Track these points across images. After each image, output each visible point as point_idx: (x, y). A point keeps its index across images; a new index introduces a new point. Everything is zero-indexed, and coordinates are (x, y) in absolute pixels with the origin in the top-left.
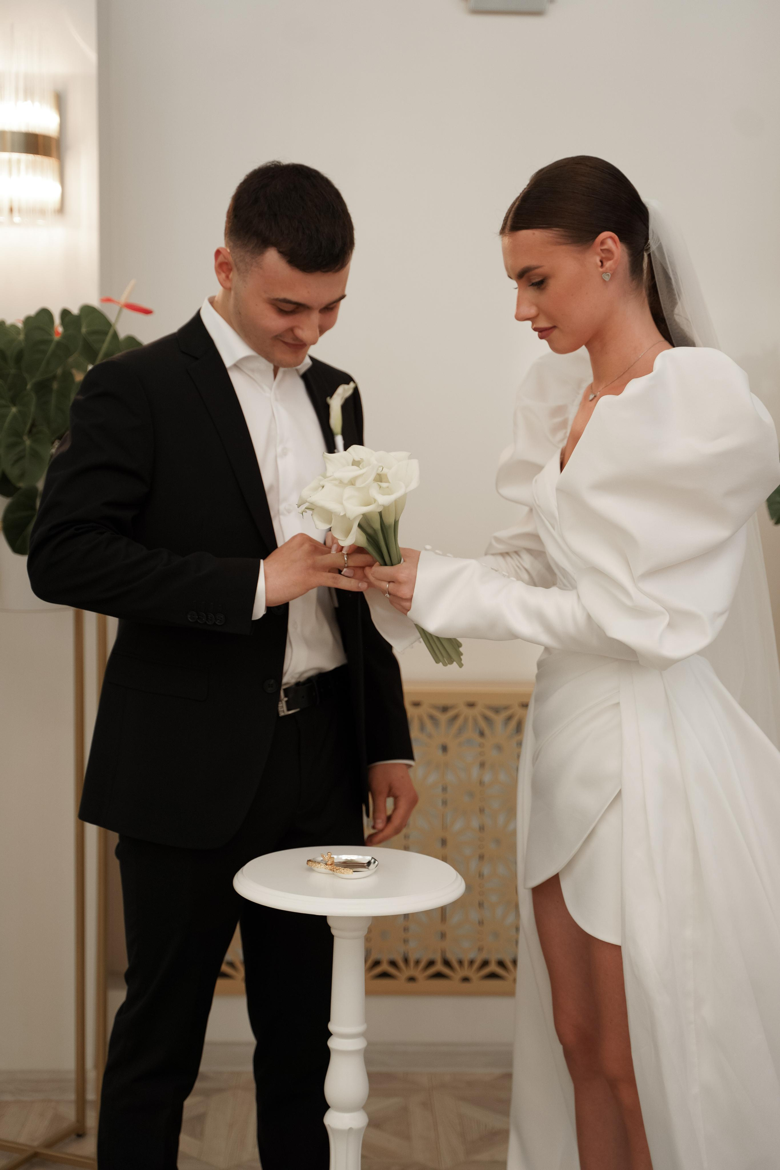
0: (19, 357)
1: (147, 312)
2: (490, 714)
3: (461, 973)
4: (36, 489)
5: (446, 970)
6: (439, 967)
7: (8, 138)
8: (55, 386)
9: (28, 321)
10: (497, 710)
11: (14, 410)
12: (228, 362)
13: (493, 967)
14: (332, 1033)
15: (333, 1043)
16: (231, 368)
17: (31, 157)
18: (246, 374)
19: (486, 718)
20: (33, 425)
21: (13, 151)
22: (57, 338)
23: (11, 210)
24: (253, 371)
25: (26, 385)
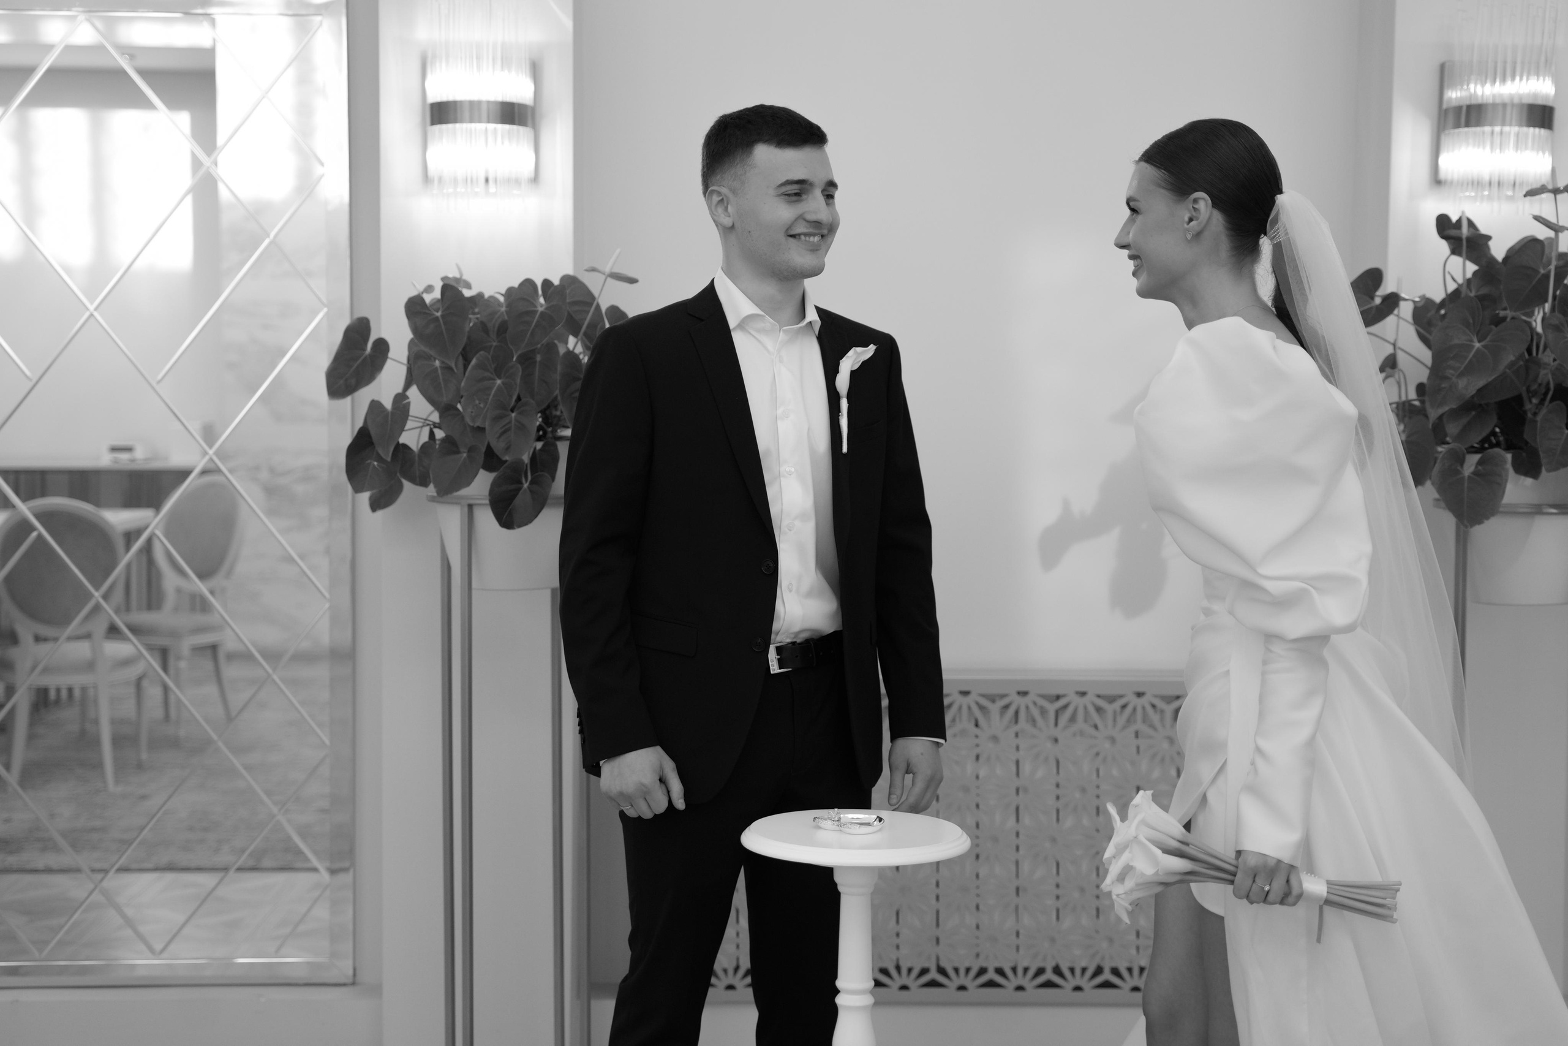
0: (503, 328)
1: (632, 281)
2: (984, 702)
3: (957, 981)
4: (522, 461)
5: (941, 979)
6: (933, 975)
7: (484, 108)
8: (538, 358)
9: (510, 291)
10: (992, 699)
11: (499, 382)
12: (732, 323)
13: (991, 975)
14: (839, 989)
15: (840, 1000)
16: (734, 329)
17: (507, 127)
18: (751, 334)
19: (982, 708)
20: (519, 399)
21: (489, 122)
22: (540, 309)
23: (487, 180)
24: (759, 331)
25: (513, 357)
